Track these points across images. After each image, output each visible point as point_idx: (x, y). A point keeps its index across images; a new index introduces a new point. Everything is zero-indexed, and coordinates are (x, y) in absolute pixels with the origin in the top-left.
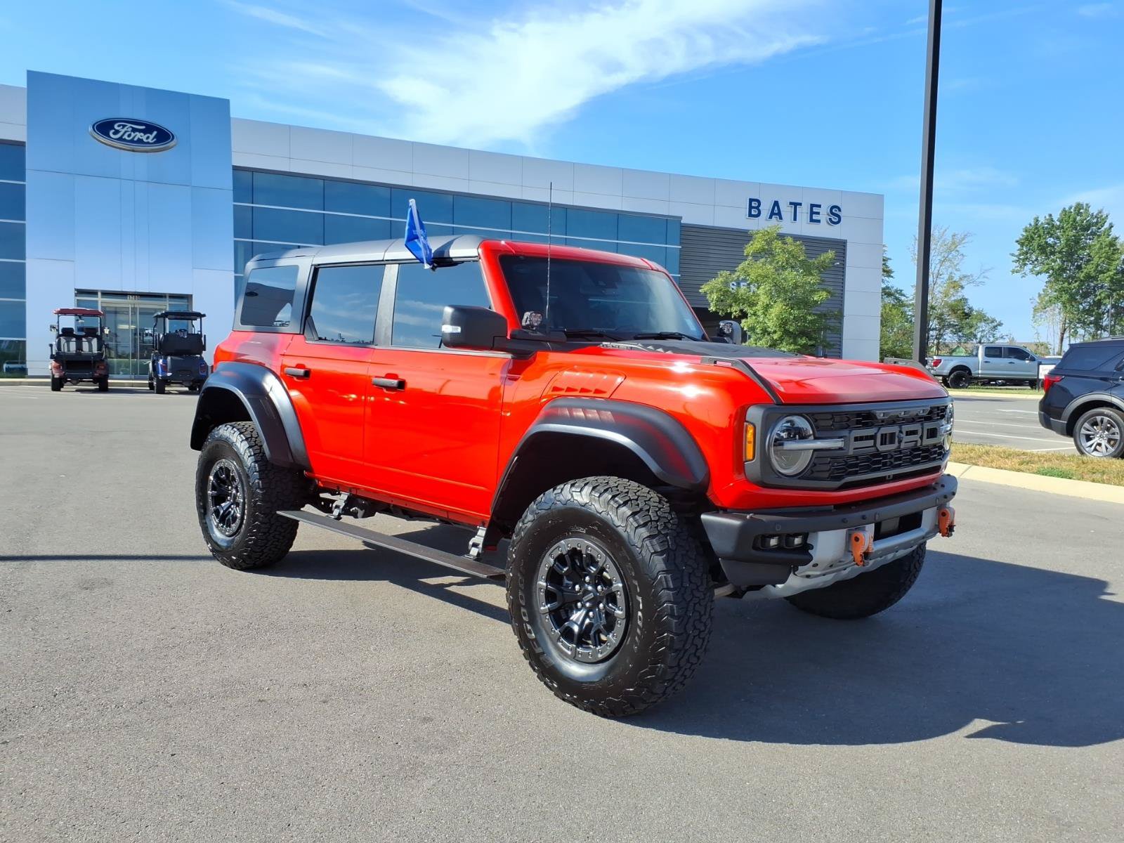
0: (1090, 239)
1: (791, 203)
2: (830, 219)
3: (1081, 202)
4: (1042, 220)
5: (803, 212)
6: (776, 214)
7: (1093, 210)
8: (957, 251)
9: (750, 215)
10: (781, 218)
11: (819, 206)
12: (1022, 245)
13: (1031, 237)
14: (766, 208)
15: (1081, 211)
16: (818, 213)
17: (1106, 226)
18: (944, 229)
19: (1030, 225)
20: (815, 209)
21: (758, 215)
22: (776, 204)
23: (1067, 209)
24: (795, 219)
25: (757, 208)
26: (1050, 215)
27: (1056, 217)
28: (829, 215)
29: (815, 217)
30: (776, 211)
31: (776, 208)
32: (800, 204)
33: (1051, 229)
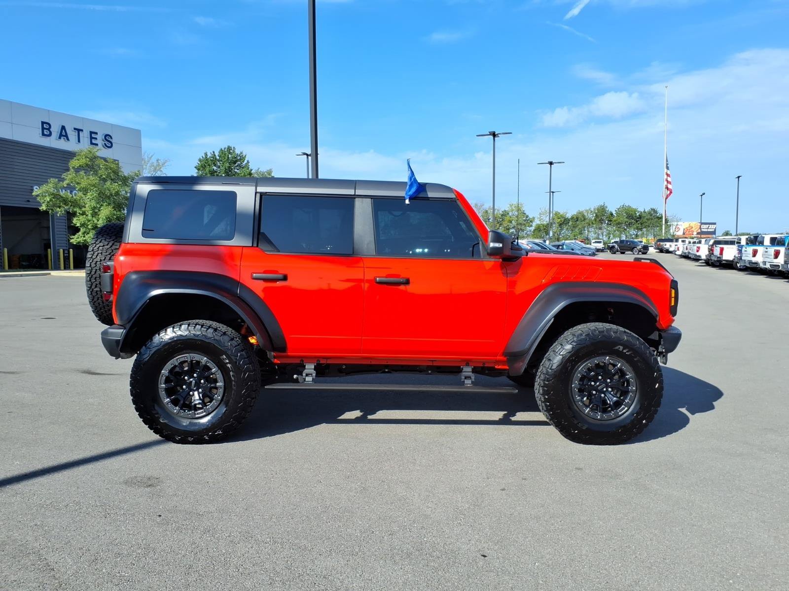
0: (237, 169)
1: (75, 129)
2: (105, 144)
3: (230, 146)
4: (209, 155)
5: (85, 136)
6: (64, 136)
7: (238, 151)
8: (161, 171)
9: (43, 134)
10: (68, 139)
11: (96, 133)
12: (199, 170)
13: (204, 165)
14: (55, 130)
15: (231, 151)
16: (96, 139)
17: (246, 162)
18: (151, 155)
19: (203, 157)
20: (93, 136)
21: (50, 135)
22: (63, 128)
23: (223, 149)
24: (79, 141)
25: (49, 129)
26: (214, 152)
27: (217, 154)
28: (103, 140)
29: (94, 141)
30: (64, 133)
31: (64, 131)
32: (82, 130)
33: (214, 161)
